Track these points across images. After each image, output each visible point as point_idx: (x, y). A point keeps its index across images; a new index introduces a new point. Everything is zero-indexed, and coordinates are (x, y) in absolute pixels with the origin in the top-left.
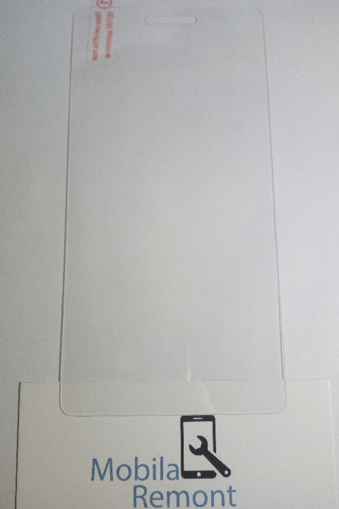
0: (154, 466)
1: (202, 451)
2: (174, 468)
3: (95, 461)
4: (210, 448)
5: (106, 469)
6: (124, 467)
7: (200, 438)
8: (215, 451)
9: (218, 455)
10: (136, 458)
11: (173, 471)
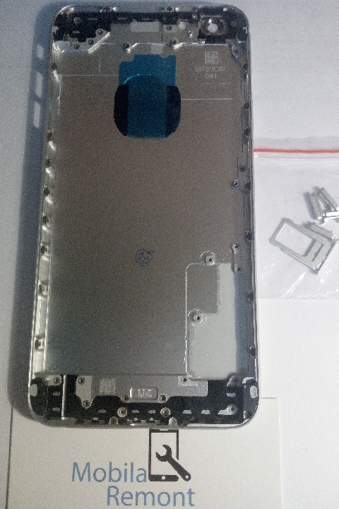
0: (126, 470)
1: (167, 458)
2: (142, 472)
3: (75, 464)
4: (174, 456)
5: (85, 471)
6: (100, 471)
7: (165, 446)
8: (178, 458)
9: (180, 462)
10: (111, 463)
11: (141, 475)
